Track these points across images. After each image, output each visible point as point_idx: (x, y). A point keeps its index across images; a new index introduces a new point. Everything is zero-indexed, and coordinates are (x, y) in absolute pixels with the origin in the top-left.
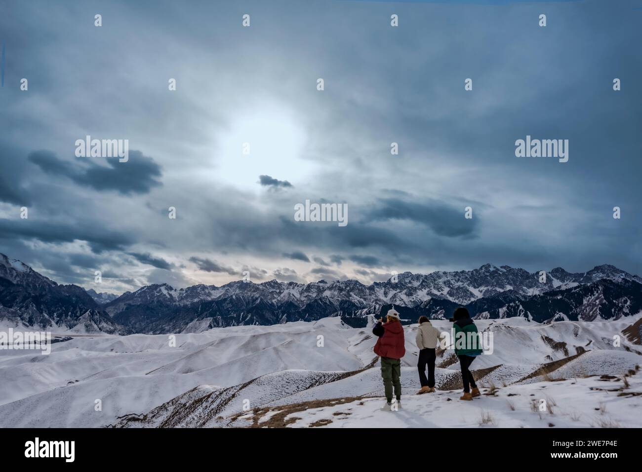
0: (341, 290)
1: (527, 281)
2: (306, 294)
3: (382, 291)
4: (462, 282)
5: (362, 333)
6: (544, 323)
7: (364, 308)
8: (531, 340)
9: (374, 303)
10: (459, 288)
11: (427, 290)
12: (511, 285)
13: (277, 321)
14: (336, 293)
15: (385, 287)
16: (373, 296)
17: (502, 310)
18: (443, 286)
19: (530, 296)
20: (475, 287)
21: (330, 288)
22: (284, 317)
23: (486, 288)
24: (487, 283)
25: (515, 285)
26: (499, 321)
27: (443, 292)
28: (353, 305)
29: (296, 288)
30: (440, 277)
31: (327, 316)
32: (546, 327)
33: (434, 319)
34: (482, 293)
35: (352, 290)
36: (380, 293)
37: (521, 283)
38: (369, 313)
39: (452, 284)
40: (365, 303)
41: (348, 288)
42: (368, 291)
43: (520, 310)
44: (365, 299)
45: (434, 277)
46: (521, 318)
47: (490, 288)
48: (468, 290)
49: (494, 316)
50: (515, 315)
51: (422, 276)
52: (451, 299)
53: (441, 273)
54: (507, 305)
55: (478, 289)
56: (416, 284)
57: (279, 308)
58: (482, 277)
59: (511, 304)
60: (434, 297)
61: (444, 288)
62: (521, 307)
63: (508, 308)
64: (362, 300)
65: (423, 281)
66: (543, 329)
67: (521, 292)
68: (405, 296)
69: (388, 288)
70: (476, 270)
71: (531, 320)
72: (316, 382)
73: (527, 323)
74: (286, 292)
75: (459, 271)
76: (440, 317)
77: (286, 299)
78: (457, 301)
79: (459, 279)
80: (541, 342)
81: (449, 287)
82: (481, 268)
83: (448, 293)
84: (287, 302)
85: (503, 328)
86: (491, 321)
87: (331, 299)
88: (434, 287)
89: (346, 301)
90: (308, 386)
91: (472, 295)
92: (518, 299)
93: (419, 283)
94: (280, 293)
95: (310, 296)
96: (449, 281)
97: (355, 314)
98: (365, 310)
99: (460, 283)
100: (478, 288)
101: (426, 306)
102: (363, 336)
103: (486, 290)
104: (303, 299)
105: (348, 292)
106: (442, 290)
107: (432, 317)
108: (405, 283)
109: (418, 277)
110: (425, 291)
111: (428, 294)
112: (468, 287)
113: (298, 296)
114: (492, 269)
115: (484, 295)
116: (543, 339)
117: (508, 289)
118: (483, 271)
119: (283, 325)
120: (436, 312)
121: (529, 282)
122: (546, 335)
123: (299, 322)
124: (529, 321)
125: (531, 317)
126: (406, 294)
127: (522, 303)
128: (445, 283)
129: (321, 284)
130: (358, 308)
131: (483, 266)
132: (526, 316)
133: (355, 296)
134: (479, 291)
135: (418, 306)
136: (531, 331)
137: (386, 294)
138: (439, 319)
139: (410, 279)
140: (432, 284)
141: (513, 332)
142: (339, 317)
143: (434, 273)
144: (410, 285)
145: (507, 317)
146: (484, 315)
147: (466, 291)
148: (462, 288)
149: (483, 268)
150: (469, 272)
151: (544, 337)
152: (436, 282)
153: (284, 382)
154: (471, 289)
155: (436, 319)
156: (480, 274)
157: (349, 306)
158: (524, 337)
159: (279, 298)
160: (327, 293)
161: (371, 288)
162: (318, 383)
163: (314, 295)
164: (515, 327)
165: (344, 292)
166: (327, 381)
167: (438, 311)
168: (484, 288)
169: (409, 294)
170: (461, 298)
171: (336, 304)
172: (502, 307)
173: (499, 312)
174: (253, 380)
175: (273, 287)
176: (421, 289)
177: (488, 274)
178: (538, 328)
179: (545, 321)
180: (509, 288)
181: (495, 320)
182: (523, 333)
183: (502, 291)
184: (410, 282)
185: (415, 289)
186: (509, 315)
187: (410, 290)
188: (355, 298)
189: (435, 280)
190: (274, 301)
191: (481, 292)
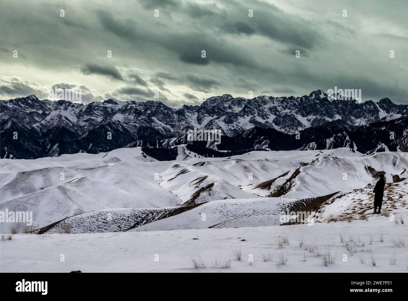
0: (138, 113)
1: (356, 111)
2: (86, 117)
3: (195, 116)
4: (289, 109)
5: (176, 166)
6: (367, 154)
7: (172, 136)
8: (356, 170)
9: (184, 131)
10: (286, 115)
11: (250, 116)
12: (340, 114)
13: (44, 153)
14: (132, 117)
15: (198, 111)
16: (183, 123)
17: (329, 141)
18: (269, 113)
19: (357, 127)
20: (303, 116)
21: (124, 111)
22: (55, 147)
23: (314, 117)
24: (316, 112)
25: (344, 114)
26: (326, 152)
27: (268, 120)
28: (157, 132)
29: (70, 108)
30: (265, 102)
31: (121, 146)
32: (370, 157)
33: (257, 150)
34: (310, 123)
35: (154, 114)
36: (192, 118)
37: (350, 113)
38: (180, 143)
39: (278, 111)
40: (172, 130)
41: (149, 112)
42: (176, 116)
43: (347, 141)
44: (173, 126)
45: (259, 102)
46: (347, 149)
47: (319, 118)
48: (296, 119)
49: (321, 146)
50: (341, 146)
51: (244, 100)
52: (277, 128)
53: (267, 99)
54: (334, 135)
55: (306, 118)
56: (237, 109)
57: (45, 135)
58: (311, 104)
59: (338, 135)
60: (258, 126)
61: (269, 115)
62: (348, 138)
63: (335, 139)
64: (168, 126)
65: (246, 107)
66: (367, 160)
67: (349, 122)
68: (223, 123)
69: (203, 114)
70: (305, 97)
71: (356, 151)
72: (143, 219)
73: (352, 153)
74: (54, 113)
75: (287, 97)
76: (264, 147)
77: (55, 123)
78: (283, 130)
79: (286, 106)
80: (364, 172)
81: (275, 114)
82: (311, 95)
83: (274, 121)
84: (57, 127)
85: (331, 159)
86: (318, 152)
87: (125, 125)
88: (259, 114)
89: (147, 128)
90: (132, 224)
91: (300, 124)
92: (346, 129)
93: (240, 109)
94: (44, 115)
95: (93, 120)
96: (275, 107)
97: (160, 144)
98: (174, 139)
99: (287, 111)
100: (306, 116)
101: (249, 135)
102: (178, 170)
103: (314, 119)
104: (82, 124)
105: (149, 116)
106: (267, 118)
107: (256, 148)
108: (225, 108)
109: (239, 101)
110: (248, 118)
111: (251, 122)
112: (296, 115)
113: (74, 119)
114: (322, 96)
115: (312, 124)
116: (366, 169)
117: (336, 119)
118: (313, 97)
119: (55, 158)
120: (260, 142)
121: (357, 112)
122: (369, 165)
123: (80, 154)
124: (354, 151)
125: (355, 148)
126: (224, 121)
127: (349, 134)
128: (270, 109)
129: (109, 105)
130: (163, 137)
131: (314, 92)
132: (351, 146)
133: (158, 122)
134: (307, 119)
135: (240, 135)
136: (356, 161)
137: (199, 120)
138: (264, 150)
139: (230, 103)
140: (256, 110)
141: (340, 163)
142: (139, 148)
143: (259, 97)
144: (230, 111)
145: (333, 148)
146: (311, 146)
147: (293, 119)
148: (289, 116)
149: (314, 95)
150: (298, 98)
151: (367, 167)
152: (261, 108)
153: (100, 223)
154: (299, 117)
155: (260, 150)
156: (309, 101)
157: (150, 133)
158: (349, 167)
159: (43, 122)
160: (119, 117)
161: (181, 113)
162: (145, 221)
163: (99, 119)
164: (342, 158)
165: (143, 117)
166: (156, 218)
167: (262, 141)
168: (312, 117)
169: (229, 121)
170: (288, 126)
171: (133, 131)
172: (329, 138)
173: (326, 143)
174: (55, 224)
175: (32, 106)
176: (243, 116)
177: (317, 102)
178: (363, 158)
179: (368, 152)
180: (338, 117)
181: (322, 151)
182: (349, 164)
183: (330, 120)
184: (230, 107)
185: (236, 116)
186: (336, 145)
187: (230, 117)
188: (159, 124)
189: (260, 106)
190: (35, 126)
191: (309, 120)
